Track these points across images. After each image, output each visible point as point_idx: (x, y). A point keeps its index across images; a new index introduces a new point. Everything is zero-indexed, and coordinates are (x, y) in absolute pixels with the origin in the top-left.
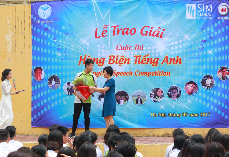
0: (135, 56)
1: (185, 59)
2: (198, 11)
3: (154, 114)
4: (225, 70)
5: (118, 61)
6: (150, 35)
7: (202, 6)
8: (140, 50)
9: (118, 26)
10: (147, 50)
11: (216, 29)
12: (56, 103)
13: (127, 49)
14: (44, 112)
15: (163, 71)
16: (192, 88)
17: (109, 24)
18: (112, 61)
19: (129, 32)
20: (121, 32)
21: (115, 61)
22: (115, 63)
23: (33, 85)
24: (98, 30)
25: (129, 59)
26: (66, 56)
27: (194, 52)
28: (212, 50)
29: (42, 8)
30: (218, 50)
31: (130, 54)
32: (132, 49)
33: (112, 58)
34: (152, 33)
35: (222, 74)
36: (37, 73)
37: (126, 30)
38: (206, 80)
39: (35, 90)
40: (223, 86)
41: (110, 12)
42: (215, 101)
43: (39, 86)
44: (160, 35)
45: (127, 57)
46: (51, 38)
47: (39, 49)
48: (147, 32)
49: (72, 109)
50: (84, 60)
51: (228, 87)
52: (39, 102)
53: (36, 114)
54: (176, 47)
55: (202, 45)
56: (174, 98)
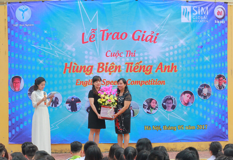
0: (126, 63)
1: (181, 66)
2: (193, 14)
3: (147, 128)
4: (222, 78)
5: (108, 69)
6: (142, 40)
7: (198, 8)
8: (132, 56)
9: (107, 30)
10: (139, 57)
11: (212, 34)
14: (24, 127)
15: (157, 80)
16: (188, 98)
17: (97, 27)
18: (101, 70)
19: (119, 37)
20: (110, 36)
21: (105, 68)
22: (104, 71)
23: (10, 96)
24: (85, 34)
25: (120, 67)
26: (49, 63)
27: (191, 59)
28: (209, 57)
29: (20, 9)
30: (214, 56)
31: (121, 61)
32: (123, 55)
33: (101, 65)
34: (144, 38)
35: (219, 83)
36: (15, 82)
37: (116, 35)
38: (203, 89)
39: (13, 102)
40: (220, 96)
41: (98, 15)
42: (212, 112)
43: (17, 98)
44: (153, 40)
45: (118, 65)
46: (31, 43)
47: (17, 56)
48: (139, 37)
49: (57, 123)
50: (70, 68)
51: (225, 97)
52: (17, 115)
53: (14, 128)
54: (171, 53)
55: (199, 51)
56: (169, 109)
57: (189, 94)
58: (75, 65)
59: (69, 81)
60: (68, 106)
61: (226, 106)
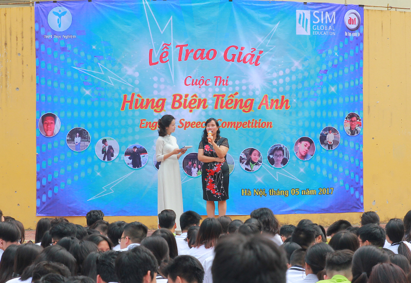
0: (215, 96)
1: (295, 100)
2: (314, 22)
3: (246, 192)
4: (354, 118)
5: (187, 104)
6: (239, 61)
7: (320, 14)
8: (223, 85)
9: (187, 45)
10: (234, 86)
11: (342, 52)
12: (83, 174)
13: (201, 83)
14: (60, 190)
15: (260, 120)
16: (306, 148)
17: (171, 41)
18: (177, 105)
19: (204, 56)
20: (191, 55)
21: (183, 103)
22: (182, 107)
23: (39, 143)
24: (154, 51)
25: (205, 100)
26: (99, 94)
27: (309, 89)
28: (336, 86)
29: (54, 13)
30: (344, 86)
31: (208, 93)
32: (210, 83)
33: (178, 98)
34: (242, 58)
35: (351, 125)
36: (46, 123)
37: (199, 52)
38: (327, 134)
39: (44, 153)
40: (352, 145)
41: (173, 22)
42: (341, 169)
43: (50, 146)
44: (254, 60)
45: (203, 97)
46: (72, 64)
47: (49, 83)
48: (234, 55)
49: (112, 185)
50: (131, 102)
51: (359, 146)
52: (50, 173)
53: (45, 193)
54: (281, 81)
55: (321, 78)
56: (278, 164)
57: (307, 143)
58: (138, 98)
59: (130, 122)
60: (127, 159)
61: (361, 160)
